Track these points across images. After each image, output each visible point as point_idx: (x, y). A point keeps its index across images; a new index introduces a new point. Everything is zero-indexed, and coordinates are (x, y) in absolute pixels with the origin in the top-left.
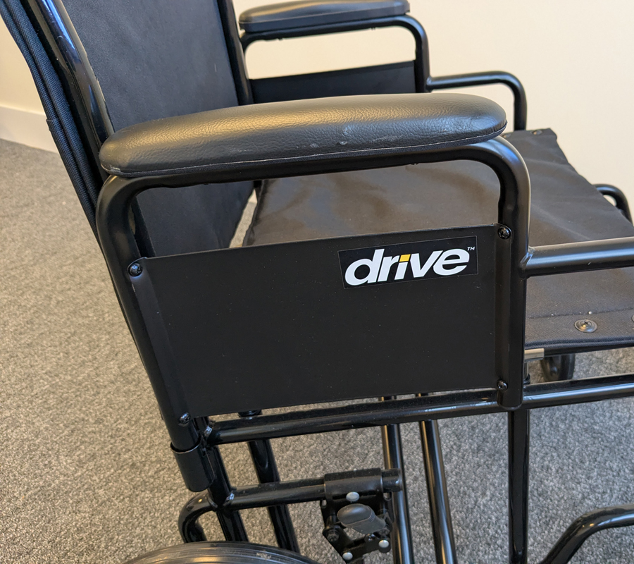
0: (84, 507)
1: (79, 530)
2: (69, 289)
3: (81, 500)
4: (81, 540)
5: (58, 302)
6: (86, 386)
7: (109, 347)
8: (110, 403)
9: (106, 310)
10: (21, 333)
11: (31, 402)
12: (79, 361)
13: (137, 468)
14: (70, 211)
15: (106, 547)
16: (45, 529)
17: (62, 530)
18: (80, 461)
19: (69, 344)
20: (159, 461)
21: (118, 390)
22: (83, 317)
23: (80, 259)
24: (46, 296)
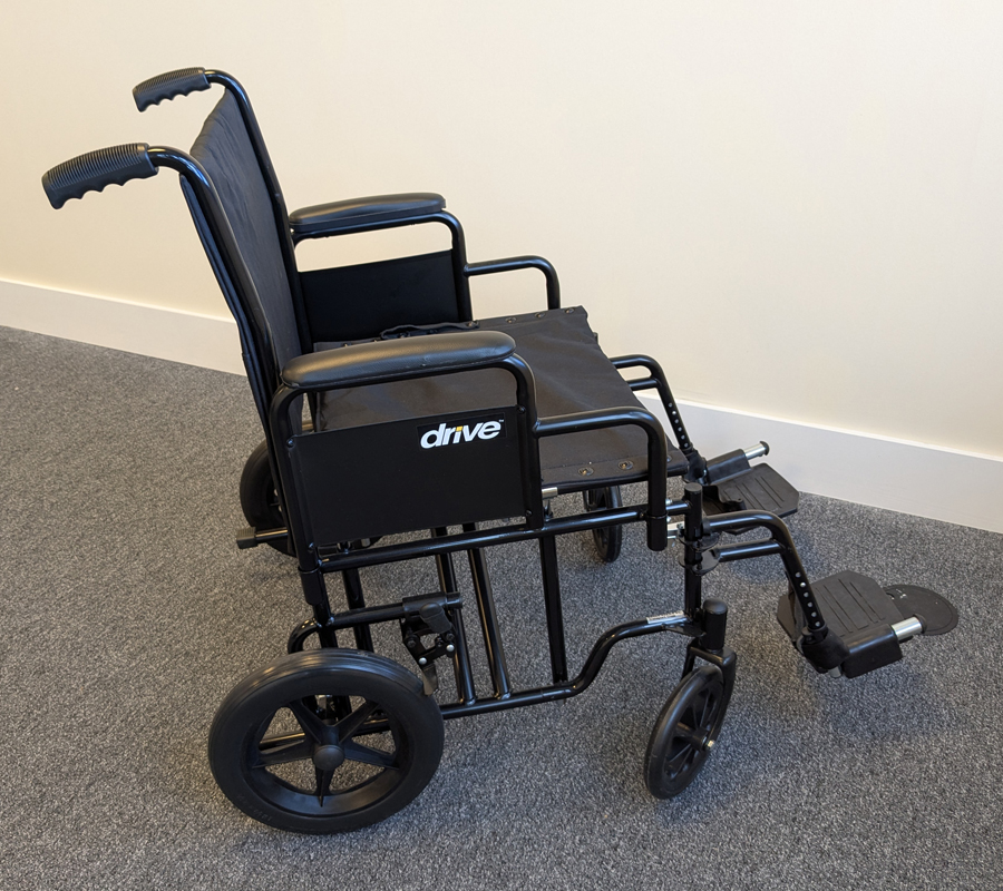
0: (147, 691)
1: (149, 710)
2: (60, 489)
3: (143, 686)
4: (154, 717)
5: (52, 505)
6: (114, 587)
7: (126, 548)
8: (145, 601)
9: (112, 510)
10: (20, 539)
11: (59, 605)
12: (98, 563)
13: (192, 656)
14: (27, 398)
15: (181, 721)
16: (113, 712)
17: (131, 711)
18: (131, 654)
19: (81, 547)
20: (213, 648)
21: (151, 588)
22: (87, 519)
23: (61, 455)
24: (35, 498)
